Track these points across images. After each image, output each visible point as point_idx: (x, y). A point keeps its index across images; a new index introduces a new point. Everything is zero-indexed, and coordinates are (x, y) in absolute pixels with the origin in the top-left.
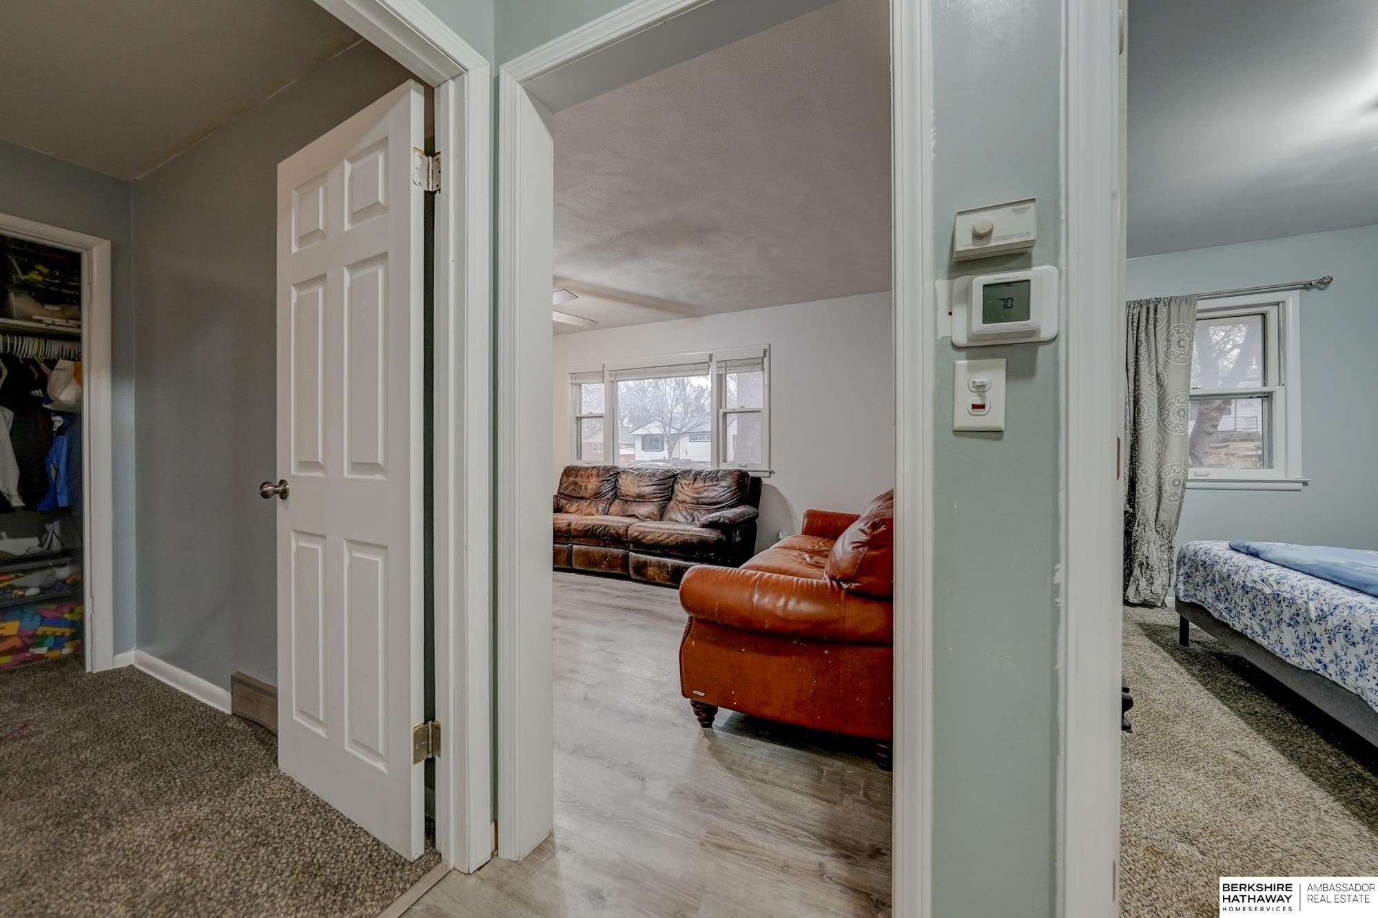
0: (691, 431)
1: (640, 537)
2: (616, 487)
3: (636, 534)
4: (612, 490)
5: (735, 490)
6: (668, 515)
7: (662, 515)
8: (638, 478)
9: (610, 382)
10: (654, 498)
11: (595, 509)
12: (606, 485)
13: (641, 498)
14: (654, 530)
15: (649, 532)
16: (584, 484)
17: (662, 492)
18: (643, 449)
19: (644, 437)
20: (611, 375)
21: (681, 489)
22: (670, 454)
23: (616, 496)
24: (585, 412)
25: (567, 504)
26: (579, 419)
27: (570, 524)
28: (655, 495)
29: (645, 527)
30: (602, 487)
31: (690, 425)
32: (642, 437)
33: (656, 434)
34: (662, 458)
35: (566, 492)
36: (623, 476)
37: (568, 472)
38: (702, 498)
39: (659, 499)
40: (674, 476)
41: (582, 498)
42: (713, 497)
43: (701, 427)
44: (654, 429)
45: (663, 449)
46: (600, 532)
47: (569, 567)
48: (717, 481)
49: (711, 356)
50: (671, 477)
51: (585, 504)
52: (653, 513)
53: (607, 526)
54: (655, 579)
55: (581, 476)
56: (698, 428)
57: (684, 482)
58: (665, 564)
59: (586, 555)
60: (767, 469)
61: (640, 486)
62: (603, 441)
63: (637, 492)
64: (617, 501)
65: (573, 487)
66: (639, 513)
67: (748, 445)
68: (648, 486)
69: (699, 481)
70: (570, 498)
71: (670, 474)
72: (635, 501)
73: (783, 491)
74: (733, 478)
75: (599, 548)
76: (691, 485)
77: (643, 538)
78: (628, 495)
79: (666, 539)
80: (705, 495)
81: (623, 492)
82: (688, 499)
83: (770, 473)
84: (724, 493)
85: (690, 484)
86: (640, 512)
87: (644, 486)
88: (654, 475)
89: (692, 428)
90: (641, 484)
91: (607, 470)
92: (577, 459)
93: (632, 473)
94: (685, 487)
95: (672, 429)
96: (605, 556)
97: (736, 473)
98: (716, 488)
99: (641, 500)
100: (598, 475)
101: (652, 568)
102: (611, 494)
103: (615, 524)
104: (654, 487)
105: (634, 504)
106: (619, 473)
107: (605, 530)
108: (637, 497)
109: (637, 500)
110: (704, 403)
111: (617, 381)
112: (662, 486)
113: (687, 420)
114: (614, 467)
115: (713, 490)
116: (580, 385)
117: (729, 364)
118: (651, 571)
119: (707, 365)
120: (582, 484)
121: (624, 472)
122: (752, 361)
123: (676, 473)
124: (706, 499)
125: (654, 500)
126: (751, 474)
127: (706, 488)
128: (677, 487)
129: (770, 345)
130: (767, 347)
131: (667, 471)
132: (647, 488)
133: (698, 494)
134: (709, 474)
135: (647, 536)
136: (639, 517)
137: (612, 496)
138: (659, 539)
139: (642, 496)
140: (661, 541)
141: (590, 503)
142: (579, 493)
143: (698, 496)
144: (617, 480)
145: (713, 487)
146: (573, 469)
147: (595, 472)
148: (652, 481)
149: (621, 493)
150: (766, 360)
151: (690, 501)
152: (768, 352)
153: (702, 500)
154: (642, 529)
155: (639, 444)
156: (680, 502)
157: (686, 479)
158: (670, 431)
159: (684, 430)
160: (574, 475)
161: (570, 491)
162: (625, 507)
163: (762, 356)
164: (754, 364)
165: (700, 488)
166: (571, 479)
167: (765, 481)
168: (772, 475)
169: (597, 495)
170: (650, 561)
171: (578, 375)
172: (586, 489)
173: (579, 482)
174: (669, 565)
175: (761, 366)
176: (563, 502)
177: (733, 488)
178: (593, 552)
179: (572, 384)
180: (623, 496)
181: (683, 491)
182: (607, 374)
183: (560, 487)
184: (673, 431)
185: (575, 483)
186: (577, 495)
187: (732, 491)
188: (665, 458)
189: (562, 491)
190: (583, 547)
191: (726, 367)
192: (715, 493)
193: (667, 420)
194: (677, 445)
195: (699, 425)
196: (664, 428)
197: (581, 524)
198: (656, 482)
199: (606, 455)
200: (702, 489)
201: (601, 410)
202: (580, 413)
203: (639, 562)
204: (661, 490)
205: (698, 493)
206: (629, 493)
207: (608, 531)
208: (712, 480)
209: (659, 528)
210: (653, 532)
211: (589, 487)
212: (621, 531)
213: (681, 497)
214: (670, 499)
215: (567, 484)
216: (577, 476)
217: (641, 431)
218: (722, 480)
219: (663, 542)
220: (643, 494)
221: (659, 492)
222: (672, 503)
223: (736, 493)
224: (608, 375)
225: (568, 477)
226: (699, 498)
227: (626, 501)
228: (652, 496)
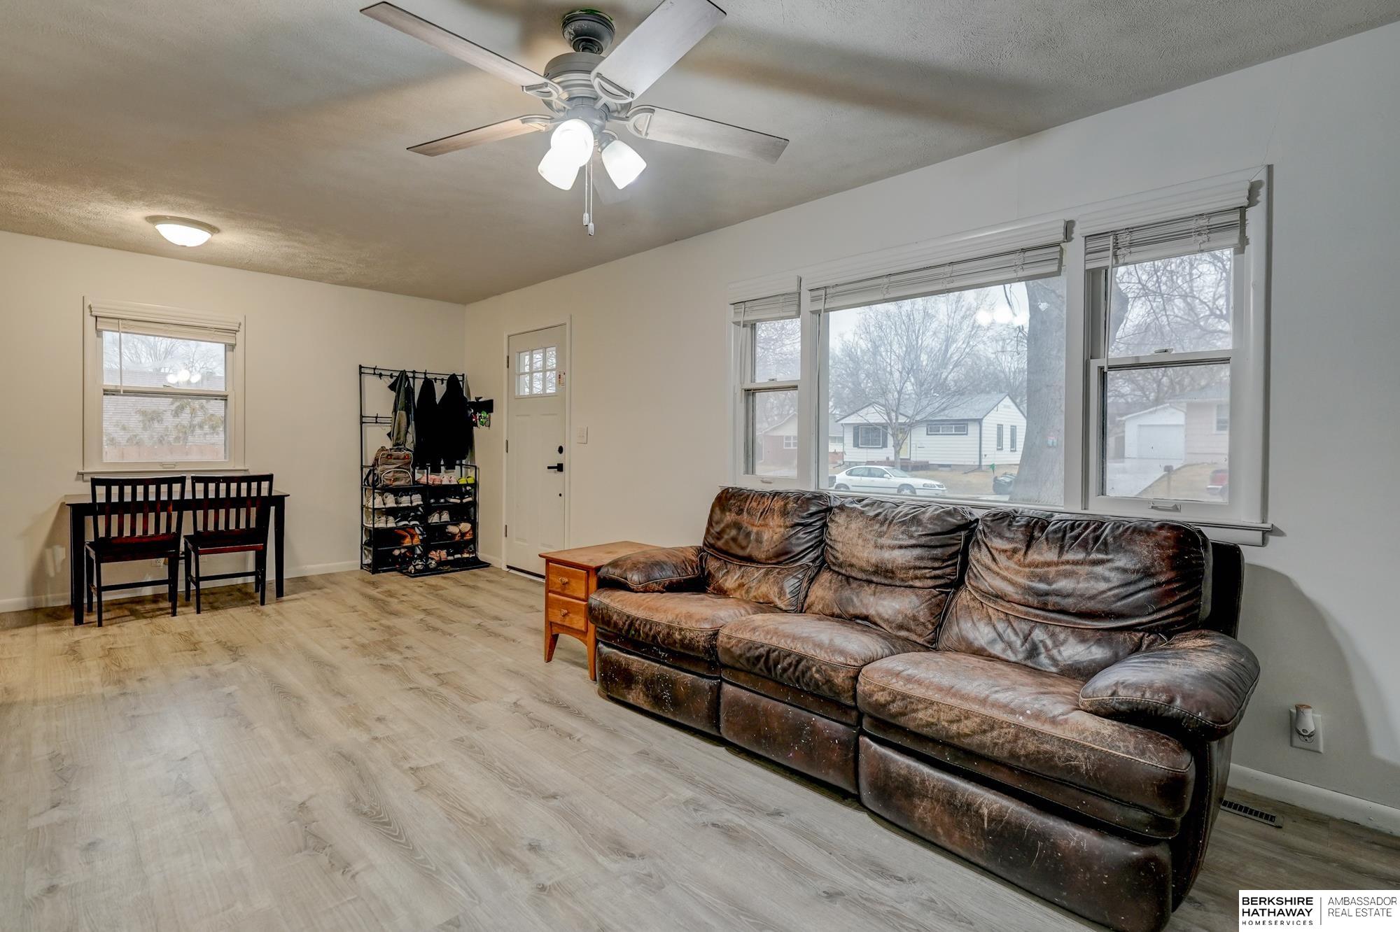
0: (931, 418)
1: (894, 708)
2: (822, 541)
3: (881, 697)
4: (814, 547)
5: (1168, 582)
6: (955, 629)
7: (940, 626)
8: (877, 527)
9: (813, 312)
10: (916, 578)
11: (776, 590)
12: (800, 535)
13: (884, 577)
14: (937, 697)
15: (920, 700)
16: (755, 529)
17: (936, 565)
18: (856, 445)
19: (856, 428)
20: (814, 300)
21: (988, 561)
22: (897, 453)
23: (824, 561)
24: (761, 379)
25: (719, 569)
26: (750, 393)
27: (715, 634)
28: (919, 573)
29: (909, 680)
30: (794, 541)
31: (929, 410)
32: (854, 429)
33: (877, 424)
34: (884, 459)
35: (720, 544)
36: (841, 519)
37: (727, 500)
38: (1057, 593)
39: (930, 583)
40: (969, 527)
41: (750, 559)
42: (1092, 598)
43: (946, 412)
44: (873, 416)
45: (885, 445)
46: (785, 670)
47: (714, 733)
48: (1105, 548)
49: (1069, 227)
50: (959, 528)
51: (756, 573)
52: (915, 618)
53: (801, 658)
54: (936, 834)
55: (748, 513)
56: (942, 413)
57: (997, 543)
58: (969, 805)
59: (751, 712)
60: (1256, 522)
61: (882, 547)
62: (797, 435)
63: (873, 561)
64: (826, 576)
65: (733, 532)
66: (879, 616)
67: (1050, 442)
68: (901, 547)
69: (1045, 546)
70: (726, 555)
71: (954, 521)
72: (870, 582)
73: (1311, 587)
74: (1159, 546)
75: (781, 706)
76: (1020, 555)
77: (903, 714)
78: (851, 565)
79: (974, 733)
80: (1063, 584)
81: (839, 555)
82: (1009, 589)
83: (1266, 533)
84: (1132, 589)
85: (1015, 551)
86: (881, 610)
87: (893, 548)
88: (915, 520)
89: (930, 414)
90: (885, 541)
91: (804, 500)
92: (747, 472)
93: (862, 513)
94: (1002, 558)
95: (900, 417)
96: (796, 731)
97: (1164, 533)
98: (1099, 569)
99: (883, 581)
100: (784, 513)
101: (926, 803)
102: (812, 555)
103: (822, 656)
104: (917, 552)
105: (869, 590)
106: (829, 509)
107: (796, 666)
108: (876, 573)
109: (875, 579)
110: (947, 377)
111: (827, 311)
112: (938, 552)
113: (925, 402)
114: (818, 497)
115: (1097, 578)
116: (753, 327)
117: (1124, 239)
118: (922, 809)
119: (1058, 249)
120: (750, 528)
121: (842, 508)
122: (1203, 222)
123: (973, 519)
124: (1070, 601)
125: (917, 583)
126: (1213, 535)
127: (1068, 567)
128: (978, 556)
129: (1270, 168)
130: (1262, 176)
131: (949, 513)
132: (897, 553)
133: (1041, 581)
134: (1072, 528)
135: (916, 711)
136: (879, 622)
137: (813, 561)
138: (954, 727)
139: (887, 571)
140: (959, 735)
141: (766, 574)
142: (743, 548)
143: (1043, 586)
144: (825, 525)
145: (1087, 568)
146: (733, 495)
147: (778, 504)
148: (911, 537)
149: (836, 558)
150: (1255, 217)
151: (1017, 597)
152: (1263, 192)
153: (1058, 599)
154: (899, 686)
155: (849, 438)
156: (985, 594)
157: (1001, 536)
158: (897, 419)
159: (918, 418)
160: (734, 509)
161: (727, 542)
162: (847, 593)
163: (1244, 202)
164: (1212, 229)
165: (1049, 564)
166: (729, 517)
167: (1250, 556)
168: (1272, 538)
169: (782, 557)
170: (923, 782)
171: (748, 304)
172: (759, 541)
173: (745, 525)
174: (985, 811)
175: (1236, 233)
176: (713, 565)
177: (1163, 578)
178: (766, 713)
179: (737, 323)
180: (840, 566)
181: (993, 566)
182: (806, 297)
183: (708, 531)
184: (902, 420)
185: (737, 525)
186: (740, 553)
187: (1159, 585)
188: (888, 458)
189: (712, 542)
190: (745, 695)
191: (1116, 247)
192: (1103, 586)
193: (893, 403)
194: (907, 441)
195: (944, 409)
196: (888, 415)
197: (740, 641)
198: (923, 540)
199: (803, 467)
200: (1053, 570)
201: (792, 374)
202: (753, 381)
203: (887, 772)
204: (935, 559)
205: (1043, 579)
206: (854, 561)
207: (803, 673)
208: (1084, 546)
209: (950, 691)
210: (932, 703)
211: (766, 537)
212: (840, 679)
213: (992, 582)
214: (958, 584)
215: (722, 525)
216: (740, 512)
217: (853, 419)
218: (1119, 549)
219: (967, 741)
220: (890, 566)
221: (929, 564)
222: (964, 597)
223: (1170, 593)
224: (809, 299)
225: (723, 510)
226: (1047, 594)
227: (848, 578)
228: (911, 573)
